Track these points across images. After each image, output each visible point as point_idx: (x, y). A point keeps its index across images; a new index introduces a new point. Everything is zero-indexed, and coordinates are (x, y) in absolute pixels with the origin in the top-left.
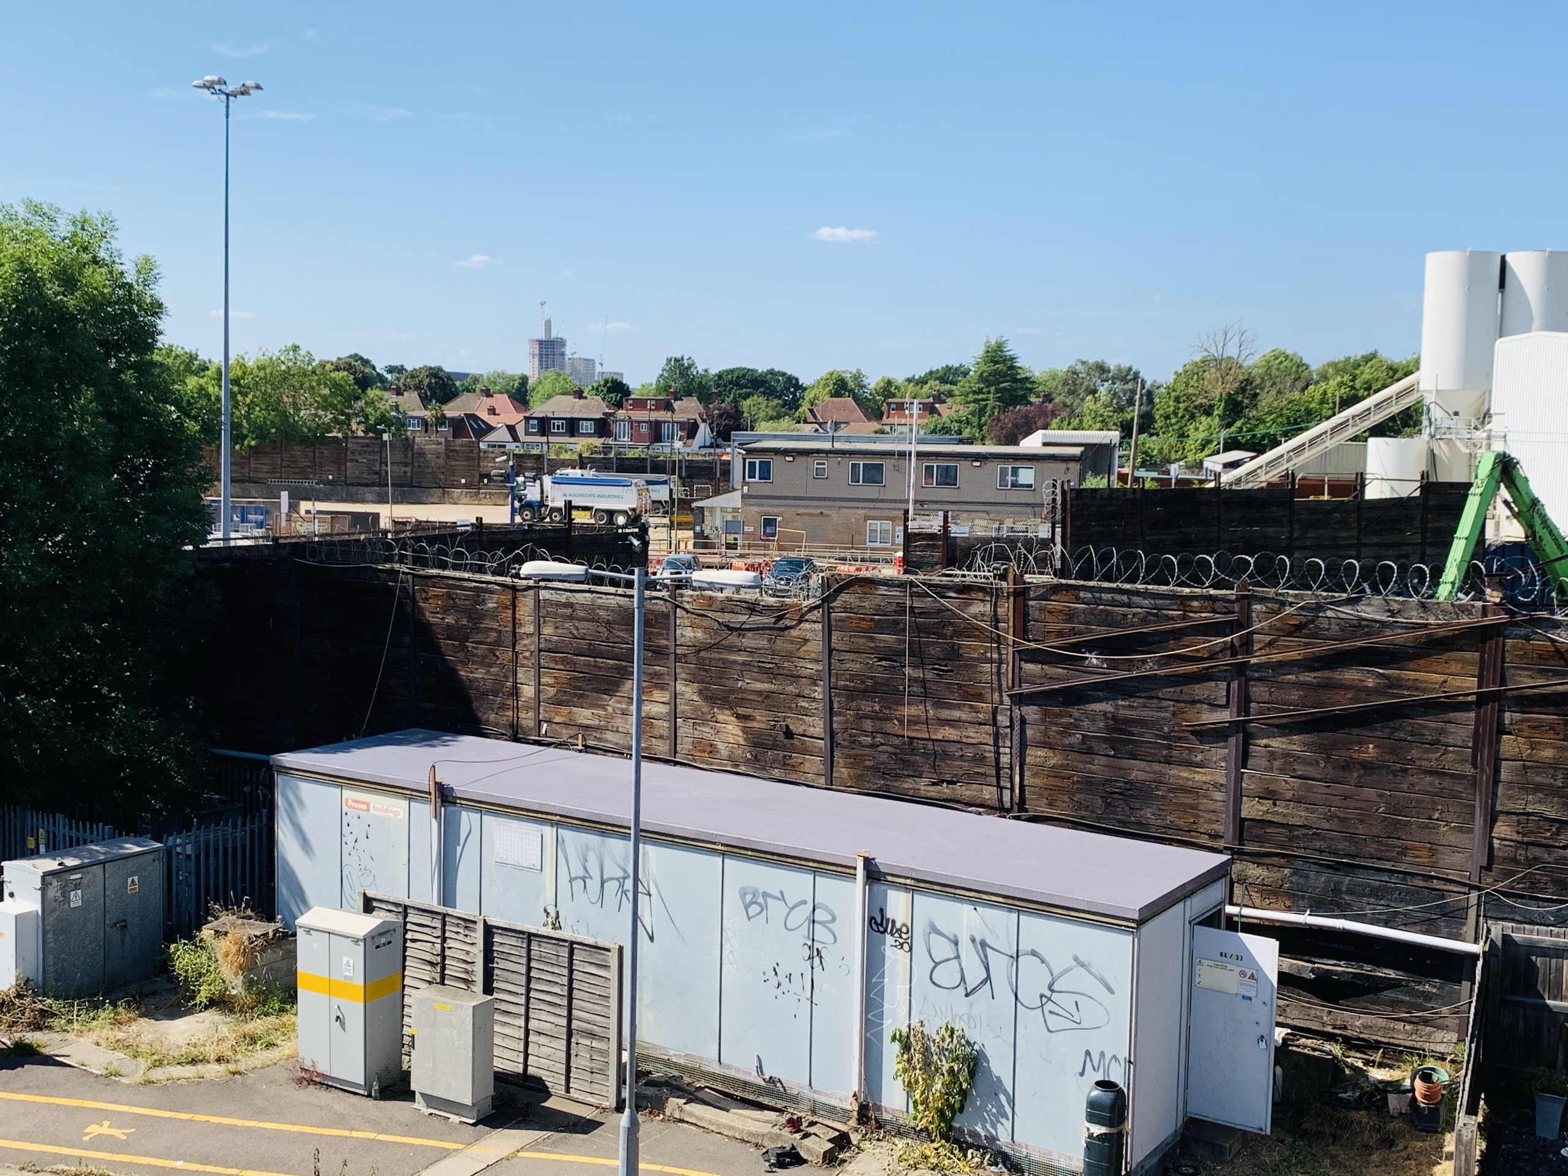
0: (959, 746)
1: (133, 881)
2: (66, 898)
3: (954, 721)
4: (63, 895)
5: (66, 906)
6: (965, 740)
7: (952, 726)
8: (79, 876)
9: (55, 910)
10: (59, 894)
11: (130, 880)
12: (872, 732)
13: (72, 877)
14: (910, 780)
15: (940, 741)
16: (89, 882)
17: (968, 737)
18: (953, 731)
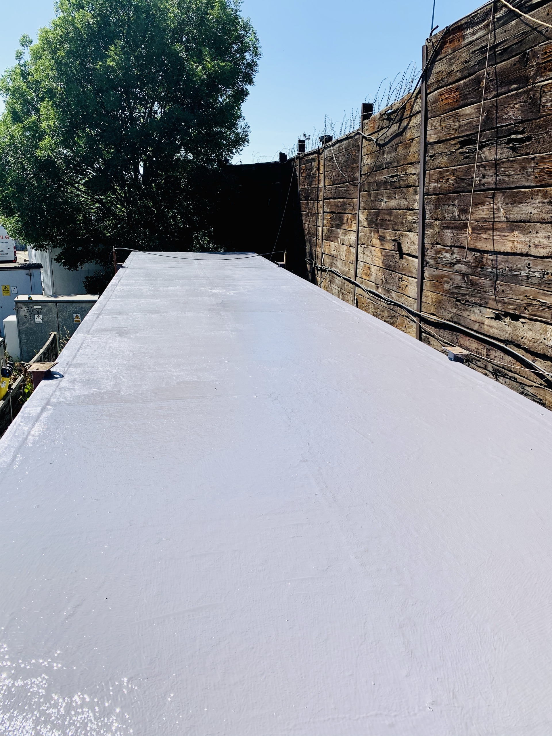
0: (526, 260)
1: (77, 316)
2: (32, 316)
3: (524, 222)
4: (30, 315)
5: (32, 322)
6: (534, 252)
7: (522, 230)
8: (40, 307)
9: (25, 322)
10: (27, 314)
11: (75, 315)
12: (451, 246)
13: (35, 307)
14: (477, 310)
15: (507, 254)
16: (47, 311)
17: (537, 246)
18: (522, 238)
